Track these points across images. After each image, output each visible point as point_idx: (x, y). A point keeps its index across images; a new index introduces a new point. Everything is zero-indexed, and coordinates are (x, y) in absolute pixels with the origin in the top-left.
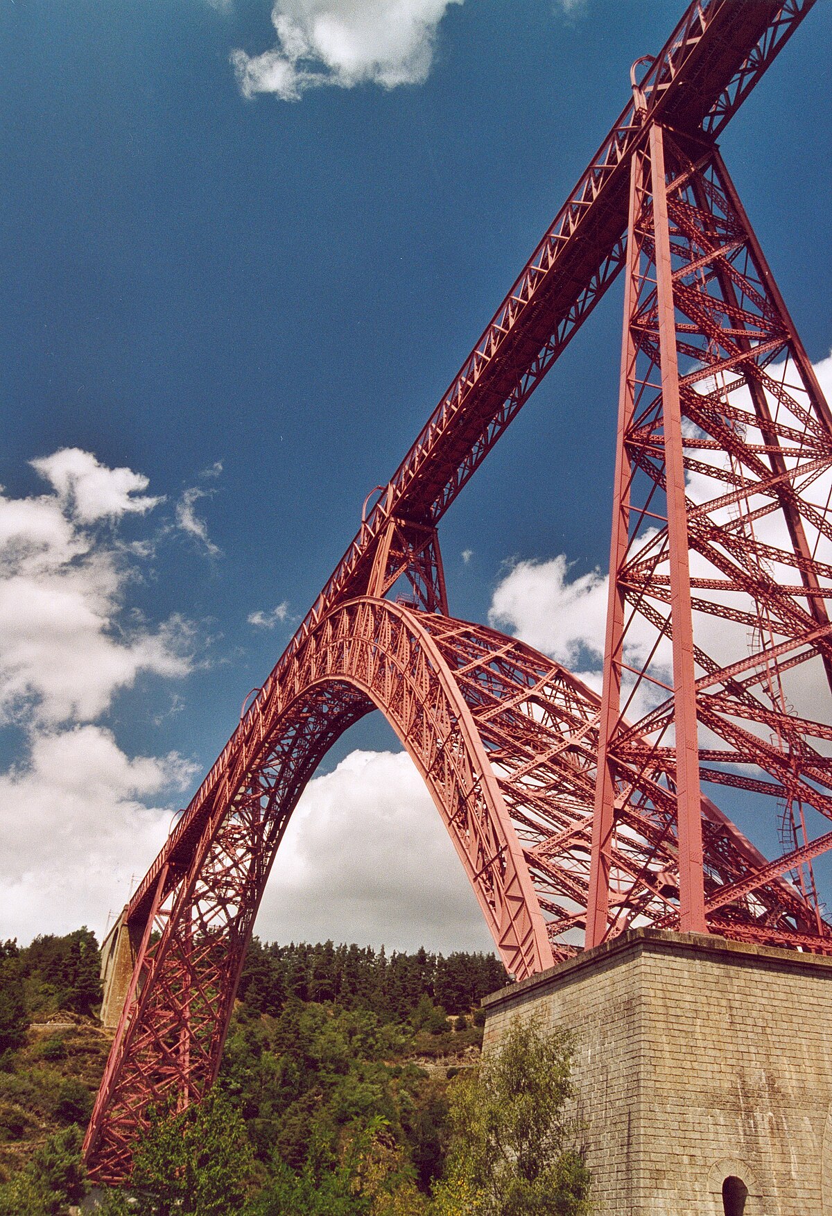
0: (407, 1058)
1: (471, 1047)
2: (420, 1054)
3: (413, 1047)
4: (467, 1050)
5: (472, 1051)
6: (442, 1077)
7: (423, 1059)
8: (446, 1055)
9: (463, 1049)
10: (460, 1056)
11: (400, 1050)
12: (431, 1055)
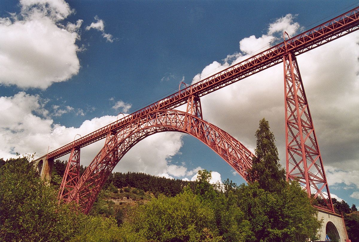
0: (108, 199)
1: (125, 197)
2: (112, 198)
3: (110, 196)
4: (124, 198)
5: (125, 198)
6: (118, 204)
7: (112, 199)
8: (118, 199)
9: (122, 197)
10: (122, 199)
11: (107, 197)
12: (115, 198)
